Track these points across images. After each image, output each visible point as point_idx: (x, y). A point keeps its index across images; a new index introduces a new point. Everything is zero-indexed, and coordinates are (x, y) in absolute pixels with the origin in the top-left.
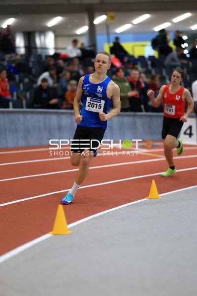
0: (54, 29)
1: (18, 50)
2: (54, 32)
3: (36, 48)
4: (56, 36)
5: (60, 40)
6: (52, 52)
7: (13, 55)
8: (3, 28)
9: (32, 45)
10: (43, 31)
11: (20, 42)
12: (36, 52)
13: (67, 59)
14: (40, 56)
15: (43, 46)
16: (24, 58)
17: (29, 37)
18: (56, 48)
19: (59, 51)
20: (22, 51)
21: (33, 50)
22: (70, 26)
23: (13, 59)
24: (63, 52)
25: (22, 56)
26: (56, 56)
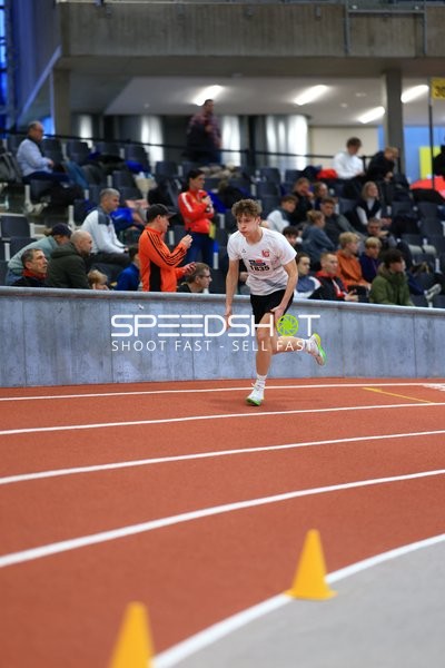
0: (308, 112)
1: (225, 156)
2: (308, 117)
3: (266, 153)
4: (311, 127)
5: (319, 134)
6: (301, 165)
7: (216, 168)
8: (196, 106)
9: (258, 147)
10: (284, 116)
11: (231, 138)
12: (267, 162)
13: (332, 179)
14: (276, 172)
15: (283, 150)
16: (238, 175)
17: (253, 126)
18: (309, 156)
19: (317, 163)
20: (235, 160)
21: (260, 158)
22: (344, 105)
23: (214, 176)
24: (325, 165)
25: (235, 170)
26: (312, 173)
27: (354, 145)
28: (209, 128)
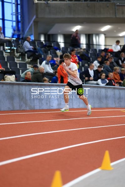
0: (105, 33)
1: (81, 45)
2: (105, 35)
3: (93, 45)
4: (105, 37)
5: (108, 39)
6: (103, 48)
7: (79, 49)
8: (73, 32)
9: (91, 43)
10: (98, 34)
11: (83, 40)
12: (93, 47)
13: (112, 52)
14: (96, 50)
15: (98, 44)
16: (85, 51)
17: (89, 37)
18: (105, 45)
19: (107, 47)
20: (84, 46)
21: (91, 46)
22: (115, 31)
23: (79, 51)
24: (110, 48)
25: (84, 49)
26: (106, 50)
27: (118, 42)
28: (77, 38)
